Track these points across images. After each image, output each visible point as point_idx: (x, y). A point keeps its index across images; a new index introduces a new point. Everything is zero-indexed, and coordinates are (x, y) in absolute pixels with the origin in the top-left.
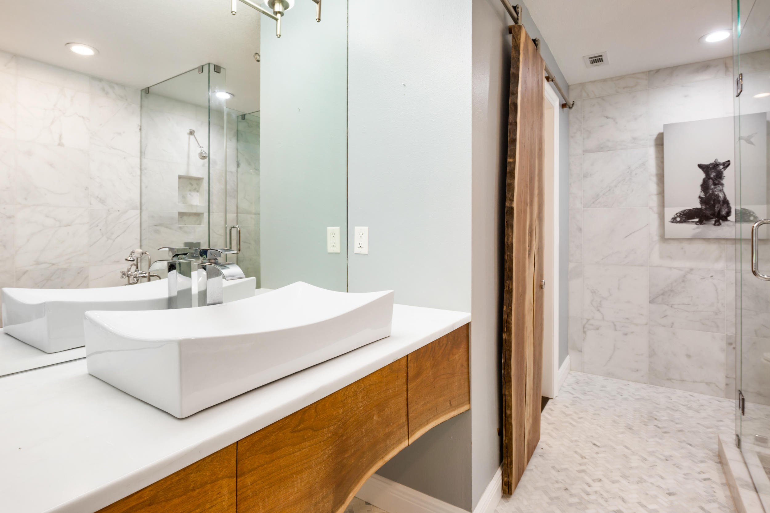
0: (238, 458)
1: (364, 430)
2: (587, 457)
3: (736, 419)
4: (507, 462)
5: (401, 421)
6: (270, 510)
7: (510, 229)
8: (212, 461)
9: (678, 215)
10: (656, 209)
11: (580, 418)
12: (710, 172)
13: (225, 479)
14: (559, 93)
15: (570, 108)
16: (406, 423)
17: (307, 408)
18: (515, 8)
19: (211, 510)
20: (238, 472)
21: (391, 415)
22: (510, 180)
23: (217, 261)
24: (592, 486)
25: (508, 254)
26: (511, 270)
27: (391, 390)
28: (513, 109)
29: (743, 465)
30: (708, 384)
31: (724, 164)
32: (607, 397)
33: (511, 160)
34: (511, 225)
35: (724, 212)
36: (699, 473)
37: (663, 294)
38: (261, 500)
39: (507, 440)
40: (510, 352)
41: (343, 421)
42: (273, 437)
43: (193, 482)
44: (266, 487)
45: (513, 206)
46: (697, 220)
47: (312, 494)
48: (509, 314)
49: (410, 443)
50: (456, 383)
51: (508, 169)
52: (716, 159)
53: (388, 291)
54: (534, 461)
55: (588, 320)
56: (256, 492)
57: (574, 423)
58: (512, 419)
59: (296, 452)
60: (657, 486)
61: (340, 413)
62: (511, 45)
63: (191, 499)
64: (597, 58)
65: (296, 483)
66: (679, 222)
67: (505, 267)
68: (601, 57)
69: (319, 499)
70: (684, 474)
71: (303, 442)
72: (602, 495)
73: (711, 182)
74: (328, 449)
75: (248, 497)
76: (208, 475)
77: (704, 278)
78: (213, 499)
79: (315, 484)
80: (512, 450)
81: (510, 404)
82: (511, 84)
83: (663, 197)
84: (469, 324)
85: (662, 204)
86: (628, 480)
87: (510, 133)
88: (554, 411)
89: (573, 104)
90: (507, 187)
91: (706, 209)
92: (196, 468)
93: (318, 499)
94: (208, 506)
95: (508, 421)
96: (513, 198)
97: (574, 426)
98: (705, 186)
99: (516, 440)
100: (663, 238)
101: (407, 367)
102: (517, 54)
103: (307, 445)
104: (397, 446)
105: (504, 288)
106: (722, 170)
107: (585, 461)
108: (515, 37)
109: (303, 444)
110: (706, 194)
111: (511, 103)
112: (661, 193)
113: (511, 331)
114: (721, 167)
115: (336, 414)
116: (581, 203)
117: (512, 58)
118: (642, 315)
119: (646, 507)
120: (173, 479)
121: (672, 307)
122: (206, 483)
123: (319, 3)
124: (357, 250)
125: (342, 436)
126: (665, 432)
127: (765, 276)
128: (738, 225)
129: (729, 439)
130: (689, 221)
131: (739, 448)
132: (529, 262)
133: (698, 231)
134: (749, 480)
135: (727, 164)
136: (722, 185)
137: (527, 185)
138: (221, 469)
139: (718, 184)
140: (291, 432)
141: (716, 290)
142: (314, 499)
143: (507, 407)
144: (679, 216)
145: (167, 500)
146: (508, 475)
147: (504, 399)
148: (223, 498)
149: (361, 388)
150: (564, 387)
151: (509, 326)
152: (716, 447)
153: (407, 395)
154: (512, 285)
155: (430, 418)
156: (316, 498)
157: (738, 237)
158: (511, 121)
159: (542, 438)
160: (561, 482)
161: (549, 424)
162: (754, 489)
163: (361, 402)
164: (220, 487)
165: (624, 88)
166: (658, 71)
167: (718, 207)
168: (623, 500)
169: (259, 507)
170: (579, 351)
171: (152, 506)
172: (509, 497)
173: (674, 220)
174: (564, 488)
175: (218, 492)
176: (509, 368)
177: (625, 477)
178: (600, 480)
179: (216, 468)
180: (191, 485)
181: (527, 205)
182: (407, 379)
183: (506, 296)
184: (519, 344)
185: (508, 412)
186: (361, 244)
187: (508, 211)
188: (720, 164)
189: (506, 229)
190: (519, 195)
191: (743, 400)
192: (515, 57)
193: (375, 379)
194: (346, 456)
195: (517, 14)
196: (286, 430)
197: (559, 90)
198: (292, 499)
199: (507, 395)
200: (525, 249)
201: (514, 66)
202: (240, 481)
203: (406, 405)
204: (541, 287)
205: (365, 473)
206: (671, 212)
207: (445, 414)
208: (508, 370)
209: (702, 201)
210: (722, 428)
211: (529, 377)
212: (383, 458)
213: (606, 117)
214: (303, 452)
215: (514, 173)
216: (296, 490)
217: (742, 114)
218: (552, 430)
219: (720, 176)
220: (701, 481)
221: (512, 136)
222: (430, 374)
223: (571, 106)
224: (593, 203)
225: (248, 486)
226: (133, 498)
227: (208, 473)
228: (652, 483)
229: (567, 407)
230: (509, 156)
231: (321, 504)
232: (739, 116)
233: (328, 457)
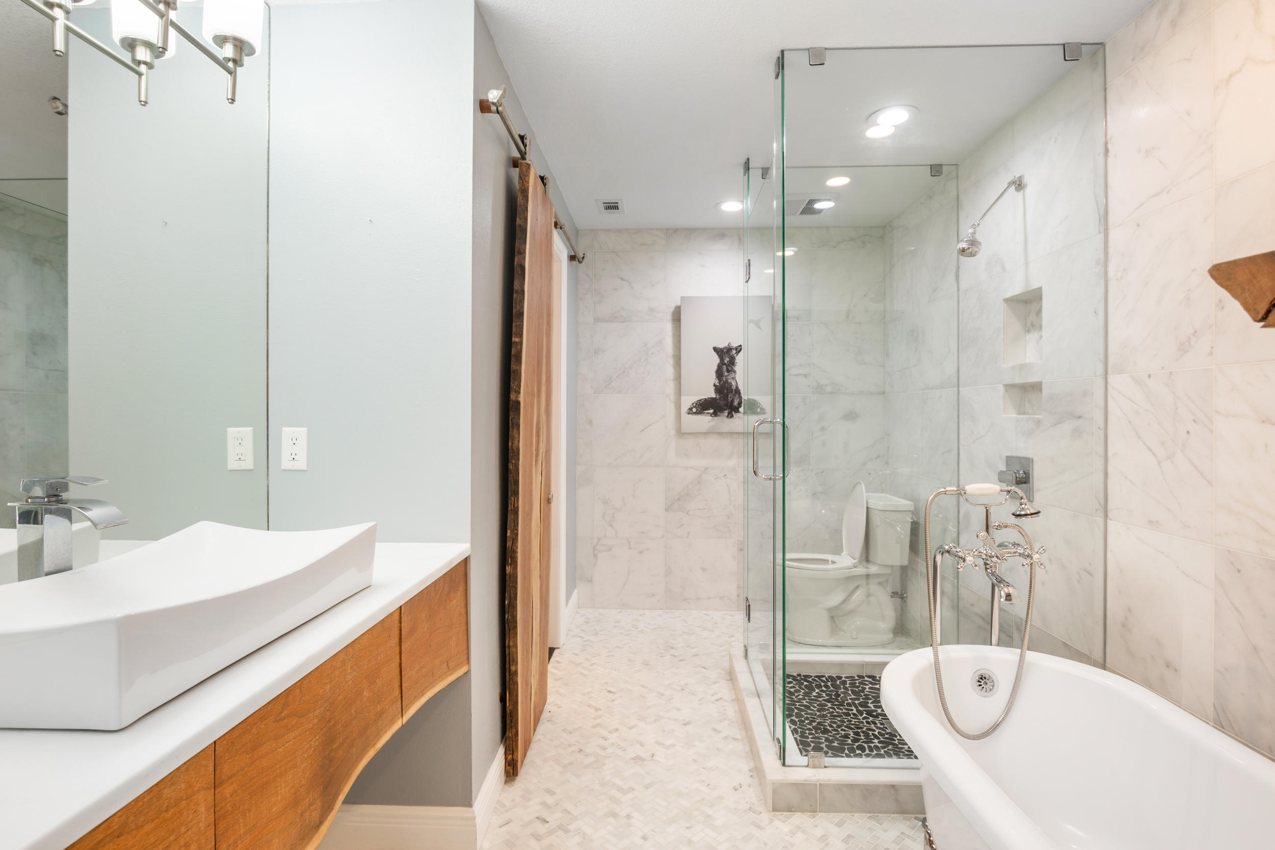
0: (216, 762)
1: (353, 711)
2: (602, 708)
3: (744, 632)
4: (511, 735)
5: (394, 694)
6: (252, 827)
7: (515, 430)
8: (187, 770)
9: (694, 405)
10: (672, 398)
11: (592, 665)
12: (724, 357)
13: (202, 792)
14: (568, 244)
15: (580, 262)
16: (400, 695)
17: (291, 688)
18: (522, 138)
19: (186, 835)
20: (216, 781)
21: (383, 687)
22: (516, 365)
23: (60, 498)
24: (608, 739)
25: (513, 461)
26: (516, 483)
27: (382, 655)
28: (520, 273)
29: (749, 675)
30: (722, 598)
31: (736, 349)
32: (622, 633)
33: (517, 340)
34: (516, 425)
35: (736, 403)
36: (713, 695)
37: (679, 499)
38: (241, 815)
39: (512, 705)
40: (516, 588)
41: (330, 701)
42: (254, 731)
43: (166, 799)
44: (247, 798)
45: (519, 399)
46: (711, 411)
47: (298, 802)
48: (515, 540)
49: (404, 722)
50: (454, 638)
51: (513, 352)
52: (730, 343)
53: (368, 523)
54: (541, 729)
55: (599, 539)
56: (236, 805)
57: (585, 672)
58: (517, 676)
59: (279, 748)
60: (674, 720)
61: (328, 691)
62: (518, 188)
63: (164, 823)
64: (612, 205)
65: (279, 788)
66: (696, 413)
67: (509, 479)
68: (616, 205)
69: (306, 807)
70: (699, 700)
71: (287, 734)
72: (619, 745)
73: (725, 367)
74: (314, 739)
75: (227, 814)
76: (183, 788)
77: (718, 478)
78: (189, 820)
79: (301, 788)
80: (518, 716)
81: (515, 658)
82: (516, 239)
83: (680, 383)
84: (468, 559)
85: (679, 392)
86: (645, 721)
87: (516, 303)
88: (561, 663)
89: (583, 257)
90: (512, 374)
91: (720, 398)
92: (170, 781)
93: (304, 807)
94: (183, 830)
95: (512, 680)
96: (520, 389)
97: (585, 675)
98: (719, 374)
99: (522, 703)
100: (680, 433)
101: (401, 623)
102: (525, 201)
103: (291, 737)
104: (390, 727)
105: (508, 507)
106: (735, 355)
107: (600, 713)
108: (523, 178)
109: (287, 736)
110: (720, 381)
111: (517, 265)
112: (678, 378)
113: (517, 563)
114: (734, 352)
115: (322, 692)
116: (592, 387)
117: (518, 205)
118: (658, 526)
119: (663, 744)
120: (144, 799)
121: (687, 513)
122: (181, 799)
123: (233, 75)
124: (286, 464)
125: (329, 721)
126: (682, 660)
127: (763, 476)
128: (746, 417)
129: (739, 652)
130: (704, 413)
131: (746, 659)
132: (536, 470)
133: (713, 423)
134: (754, 688)
135: (739, 349)
136: (735, 372)
137: (534, 370)
138: (197, 779)
139: (731, 371)
140: (274, 722)
141: (729, 491)
142: (299, 808)
143: (511, 663)
144: (695, 407)
145: (138, 828)
146: (513, 752)
147: (507, 652)
148: (199, 817)
149: (349, 655)
150: (571, 631)
151: (514, 556)
152: (727, 664)
153: (401, 659)
154: (518, 502)
155: (426, 688)
156: (302, 806)
157: (746, 431)
158: (516, 288)
159: (550, 699)
160: (575, 745)
161: (557, 680)
162: (757, 695)
163: (350, 674)
164: (196, 804)
165: (641, 245)
166: (676, 230)
167: (730, 397)
168: (642, 744)
169: (240, 825)
170: (589, 581)
171: (121, 838)
172: (513, 780)
173: (690, 411)
174: (579, 750)
175: (194, 810)
176: (514, 610)
177: (642, 719)
178: (617, 730)
179: (192, 778)
180: (164, 804)
181: (534, 397)
182: (400, 639)
183: (510, 517)
184: (525, 578)
185: (513, 668)
186: (294, 454)
187: (513, 405)
188: (733, 349)
189: (511, 429)
190: (526, 384)
191: (749, 606)
192: (522, 204)
193: (365, 641)
194: (334, 747)
195: (525, 146)
196: (268, 720)
197: (568, 239)
198: (276, 810)
199: (512, 646)
200: (532, 454)
201: (521, 217)
202: (219, 793)
203: (399, 673)
204: (549, 501)
205: (356, 766)
206: (688, 401)
207: (442, 680)
208: (512, 613)
209: (718, 389)
210: (733, 644)
211: (536, 621)
212: (374, 745)
213: (621, 278)
214: (287, 747)
215: (521, 357)
216: (280, 798)
217: (750, 294)
218: (560, 687)
219: (732, 362)
220: (713, 703)
221: (518, 307)
222: (425, 629)
223: (581, 260)
224: (606, 387)
225: (227, 798)
226: (101, 828)
227: (183, 786)
228: (669, 718)
229: (577, 655)
230: (515, 334)
231: (308, 814)
232: (748, 296)
233: (315, 750)
